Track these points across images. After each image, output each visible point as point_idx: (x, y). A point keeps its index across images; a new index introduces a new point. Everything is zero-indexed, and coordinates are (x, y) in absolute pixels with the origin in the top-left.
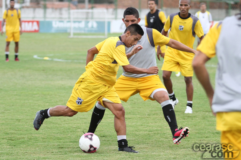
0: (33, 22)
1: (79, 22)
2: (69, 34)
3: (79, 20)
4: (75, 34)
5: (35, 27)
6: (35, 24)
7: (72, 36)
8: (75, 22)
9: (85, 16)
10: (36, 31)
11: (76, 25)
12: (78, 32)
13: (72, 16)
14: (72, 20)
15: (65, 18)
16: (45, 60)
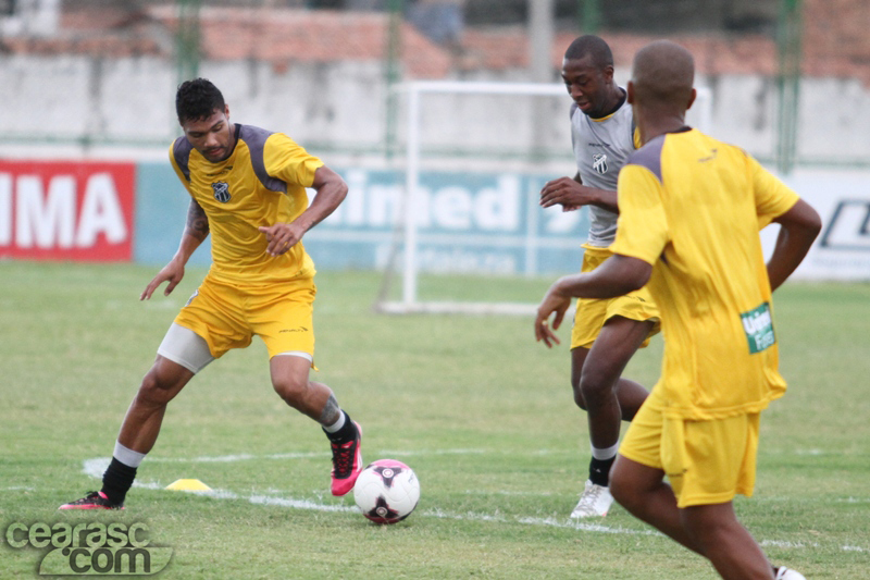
0: (82, 173)
1: (476, 184)
2: (388, 282)
3: (477, 166)
4: (431, 285)
5: (104, 216)
6: (101, 188)
7: (409, 300)
8: (434, 181)
9: (522, 137)
10: (102, 250)
11: (451, 207)
12: (466, 264)
13: (412, 134)
14: (413, 164)
15: (357, 152)
16: (182, 498)
